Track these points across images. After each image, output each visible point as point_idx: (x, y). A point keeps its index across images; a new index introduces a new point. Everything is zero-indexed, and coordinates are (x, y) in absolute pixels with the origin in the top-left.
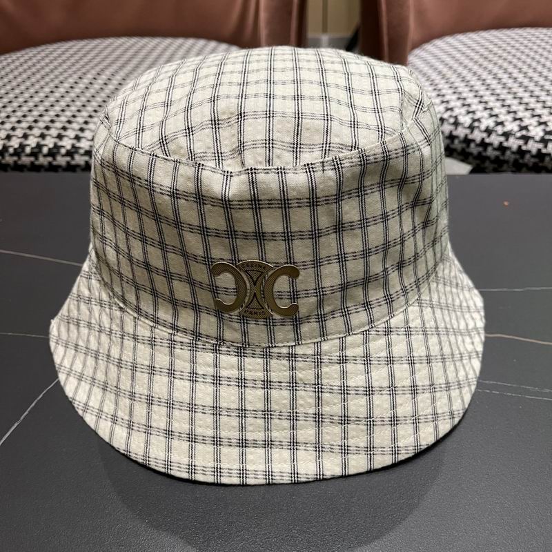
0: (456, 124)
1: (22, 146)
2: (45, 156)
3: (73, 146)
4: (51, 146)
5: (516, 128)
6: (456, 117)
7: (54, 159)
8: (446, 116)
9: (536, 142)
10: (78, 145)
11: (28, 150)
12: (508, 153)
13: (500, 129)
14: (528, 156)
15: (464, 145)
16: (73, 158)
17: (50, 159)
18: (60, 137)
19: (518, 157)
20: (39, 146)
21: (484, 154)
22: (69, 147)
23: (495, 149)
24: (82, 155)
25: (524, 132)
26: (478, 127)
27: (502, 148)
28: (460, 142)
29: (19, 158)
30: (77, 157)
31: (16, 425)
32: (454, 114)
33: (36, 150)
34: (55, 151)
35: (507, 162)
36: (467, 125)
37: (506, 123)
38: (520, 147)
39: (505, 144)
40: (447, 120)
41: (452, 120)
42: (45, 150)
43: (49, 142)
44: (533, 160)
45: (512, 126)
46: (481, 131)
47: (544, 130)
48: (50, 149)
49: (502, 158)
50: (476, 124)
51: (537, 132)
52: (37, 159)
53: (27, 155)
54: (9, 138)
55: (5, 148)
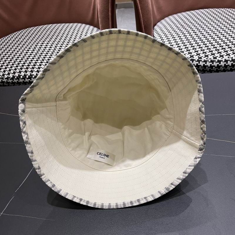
1: (19, 76)
2: (27, 79)
5: (189, 57)
7: (31, 80)
9: (196, 61)
18: (32, 71)
20: (25, 75)
22: (35, 75)
25: (192, 58)
29: (19, 80)
34: (31, 76)
42: (27, 77)
43: (28, 74)
47: (198, 57)
51: (196, 58)
52: (25, 80)
53: (21, 79)
54: (14, 73)
55: (14, 77)
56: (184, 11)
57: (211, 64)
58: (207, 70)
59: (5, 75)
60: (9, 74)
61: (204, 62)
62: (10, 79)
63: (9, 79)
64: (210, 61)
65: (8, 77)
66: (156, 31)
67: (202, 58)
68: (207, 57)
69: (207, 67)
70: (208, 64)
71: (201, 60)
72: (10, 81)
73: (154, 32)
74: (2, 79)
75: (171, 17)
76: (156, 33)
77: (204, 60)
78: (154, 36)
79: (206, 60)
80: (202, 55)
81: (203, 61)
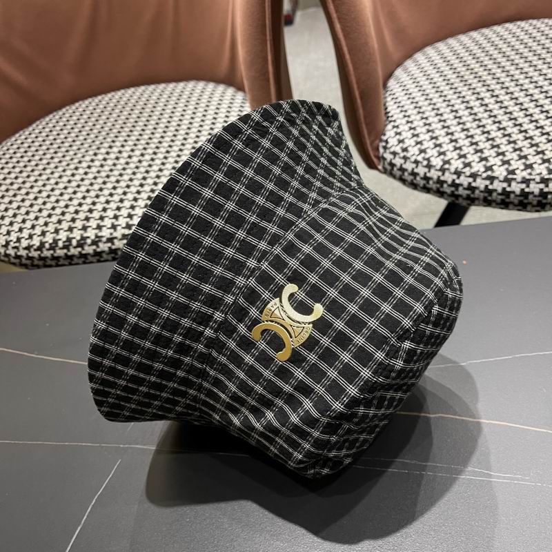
0: (429, 166)
1: (56, 241)
2: (75, 247)
3: (97, 236)
4: (78, 238)
5: (483, 169)
6: (428, 160)
7: (83, 249)
8: (420, 158)
9: (501, 181)
10: (100, 234)
11: (60, 244)
12: (477, 192)
13: (467, 171)
14: (494, 194)
15: (438, 186)
16: (98, 247)
17: (79, 249)
18: (85, 228)
19: (486, 195)
20: (69, 240)
21: (456, 193)
22: (93, 237)
23: (465, 189)
24: (105, 243)
25: (489, 173)
26: (448, 169)
27: (471, 188)
28: (434, 183)
29: (55, 252)
30: (101, 245)
31: (79, 528)
32: (427, 156)
33: (67, 244)
34: (82, 242)
35: (478, 199)
36: (438, 167)
37: (473, 164)
38: (487, 186)
39: (474, 184)
40: (422, 162)
41: (425, 163)
42: (74, 242)
43: (77, 235)
44: (500, 197)
45: (478, 167)
46: (451, 173)
47: (507, 169)
48: (78, 241)
49: (472, 196)
50: (447, 166)
51: (501, 172)
52: (69, 251)
53: (61, 249)
54: (43, 234)
55: (42, 244)
56: (465, 31)
57: (542, 189)
58: (530, 203)
59: (23, 240)
60: (31, 237)
61: (522, 182)
62: (35, 250)
63: (32, 250)
64: (538, 179)
65: (29, 244)
66: (392, 97)
67: (517, 172)
68: (529, 171)
69: (531, 197)
70: (534, 187)
71: (515, 179)
72: (35, 254)
73: (386, 98)
74: (16, 250)
75: (430, 50)
76: (392, 103)
77: (524, 178)
78: (388, 110)
79: (528, 177)
80: (517, 164)
81: (519, 179)
